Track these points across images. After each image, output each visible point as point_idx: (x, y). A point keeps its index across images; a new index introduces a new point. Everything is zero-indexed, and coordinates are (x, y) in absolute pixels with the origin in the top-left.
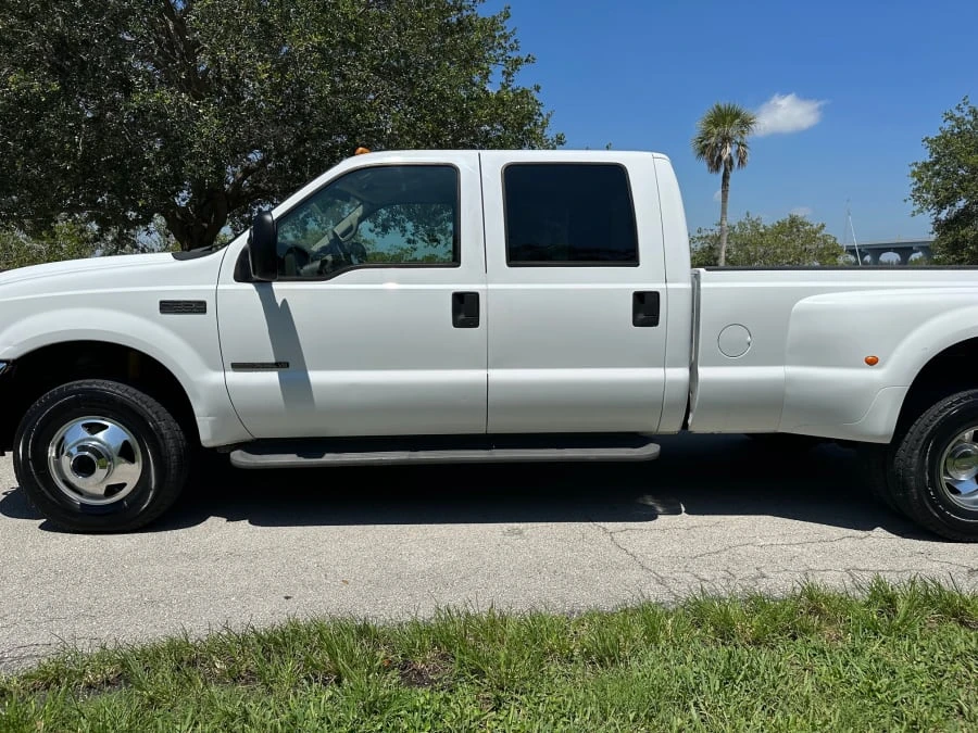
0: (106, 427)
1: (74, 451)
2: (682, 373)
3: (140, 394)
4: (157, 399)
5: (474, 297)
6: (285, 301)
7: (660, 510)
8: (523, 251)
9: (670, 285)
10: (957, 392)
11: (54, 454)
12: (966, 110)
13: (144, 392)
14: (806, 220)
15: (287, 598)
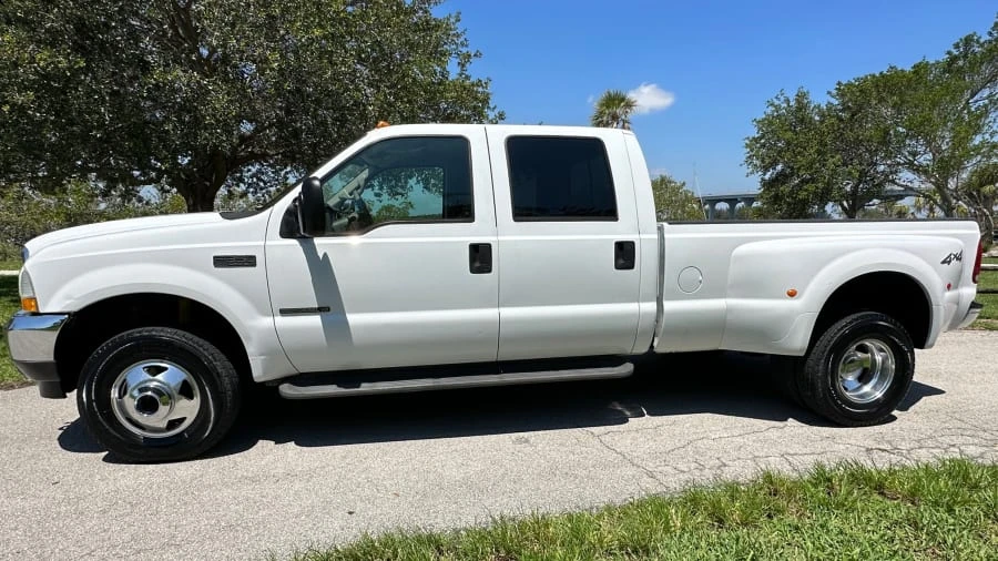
0: (166, 369)
1: (136, 393)
2: (651, 307)
3: (196, 339)
4: (213, 342)
5: (488, 247)
6: (325, 254)
7: (628, 413)
8: (525, 209)
9: (642, 236)
10: (849, 315)
11: (117, 395)
12: (782, 99)
13: (200, 337)
14: (672, 179)
15: (350, 513)
